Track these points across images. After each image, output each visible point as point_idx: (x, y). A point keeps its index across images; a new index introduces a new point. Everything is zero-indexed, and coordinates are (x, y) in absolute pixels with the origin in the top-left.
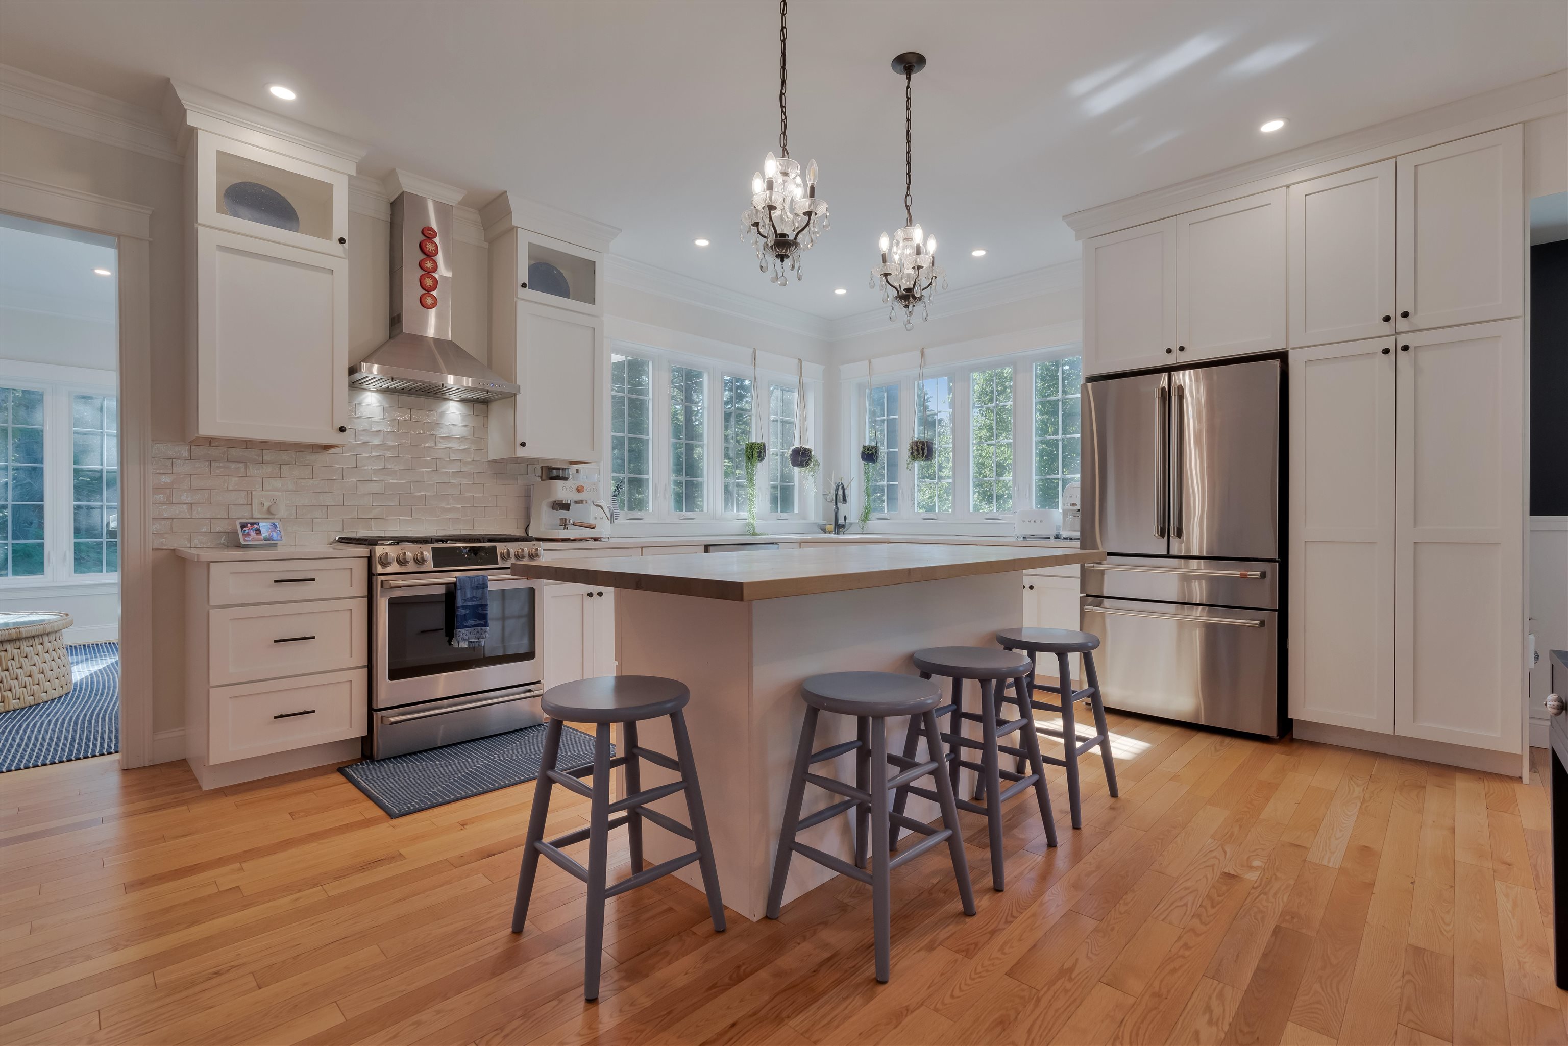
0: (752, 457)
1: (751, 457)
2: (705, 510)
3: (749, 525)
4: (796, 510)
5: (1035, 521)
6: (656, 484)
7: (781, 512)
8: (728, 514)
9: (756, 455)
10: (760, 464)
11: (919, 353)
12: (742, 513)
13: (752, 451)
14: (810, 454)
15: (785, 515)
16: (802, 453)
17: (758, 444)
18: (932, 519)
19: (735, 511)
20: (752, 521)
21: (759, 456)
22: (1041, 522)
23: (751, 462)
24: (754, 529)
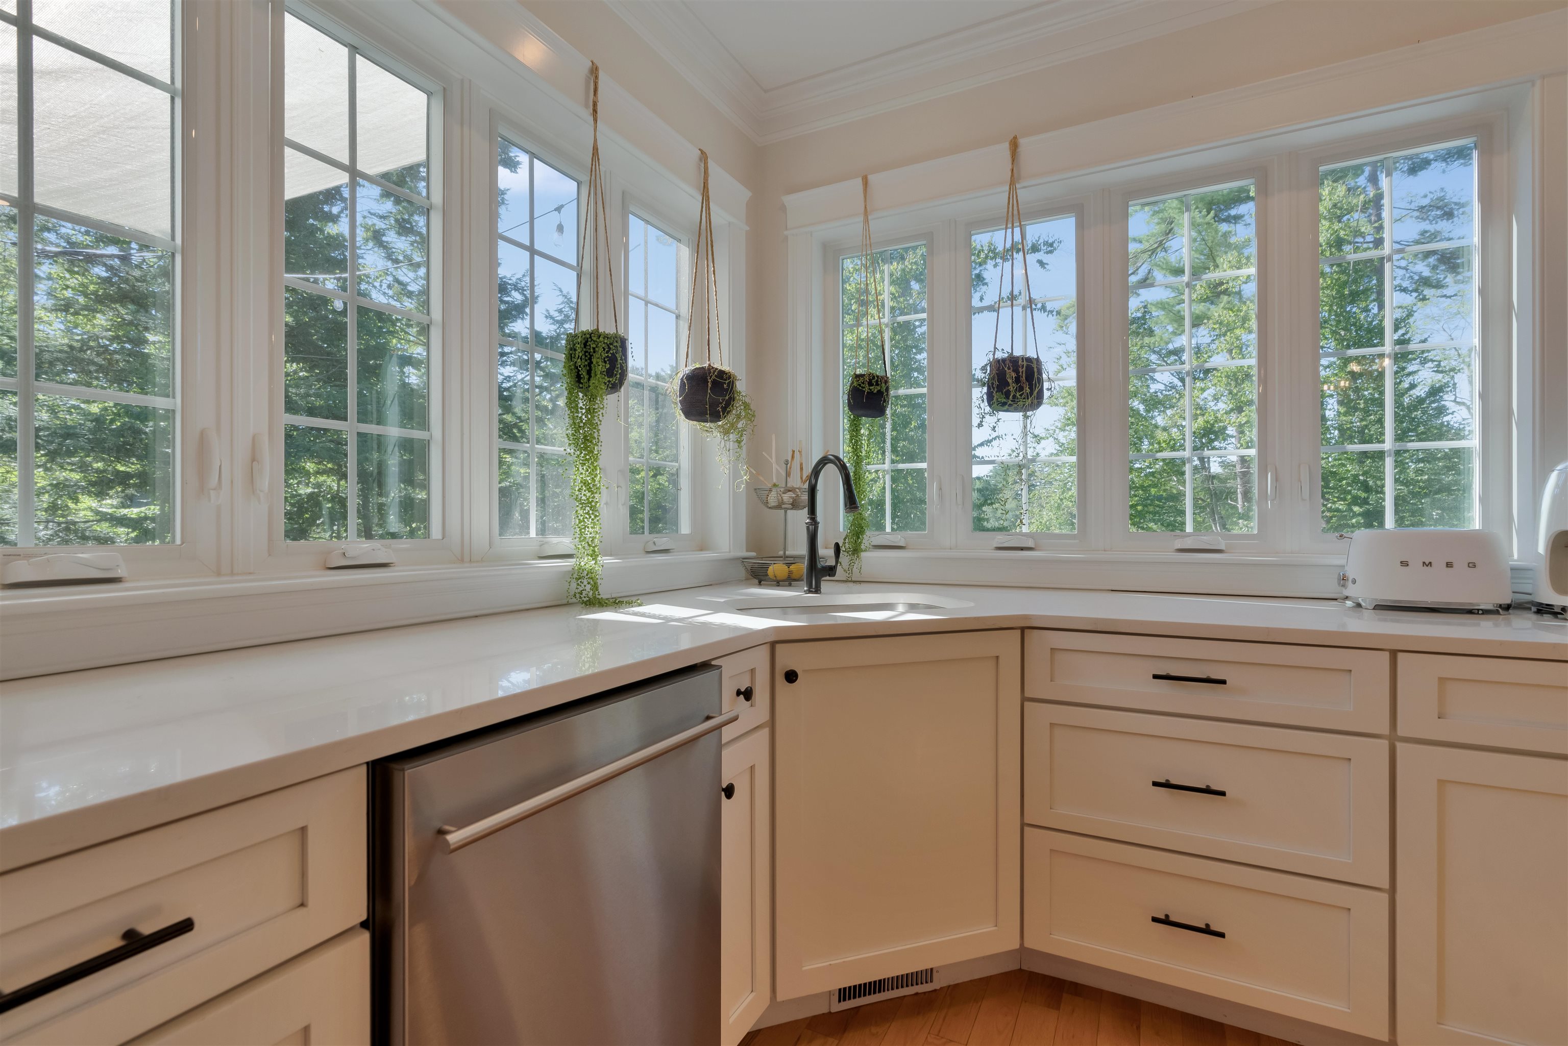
0: (589, 372)
1: (584, 373)
2: (436, 530)
3: (579, 575)
4: (685, 528)
5: (1449, 565)
6: (202, 434)
7: (651, 532)
8: (513, 542)
9: (600, 367)
10: (610, 400)
11: (1006, 146)
12: (554, 540)
13: (589, 357)
14: (732, 384)
15: (662, 541)
16: (714, 382)
17: (606, 336)
18: (1022, 549)
19: (533, 533)
20: (587, 563)
21: (610, 373)
22: (1472, 565)
23: (586, 390)
24: (595, 587)
